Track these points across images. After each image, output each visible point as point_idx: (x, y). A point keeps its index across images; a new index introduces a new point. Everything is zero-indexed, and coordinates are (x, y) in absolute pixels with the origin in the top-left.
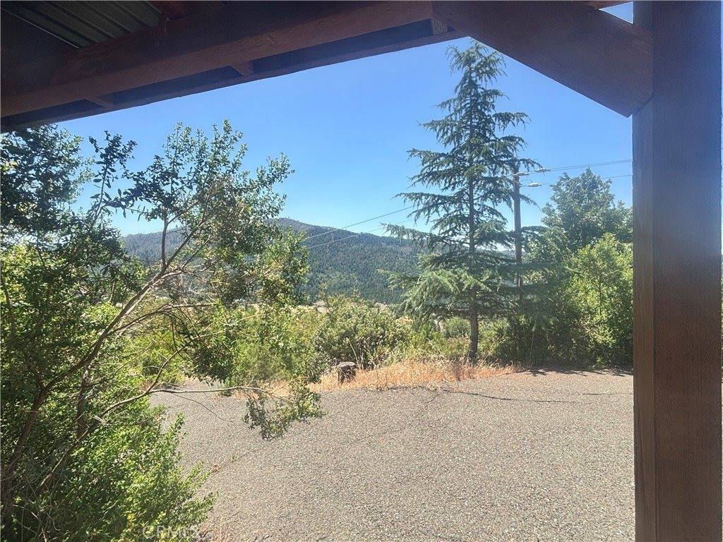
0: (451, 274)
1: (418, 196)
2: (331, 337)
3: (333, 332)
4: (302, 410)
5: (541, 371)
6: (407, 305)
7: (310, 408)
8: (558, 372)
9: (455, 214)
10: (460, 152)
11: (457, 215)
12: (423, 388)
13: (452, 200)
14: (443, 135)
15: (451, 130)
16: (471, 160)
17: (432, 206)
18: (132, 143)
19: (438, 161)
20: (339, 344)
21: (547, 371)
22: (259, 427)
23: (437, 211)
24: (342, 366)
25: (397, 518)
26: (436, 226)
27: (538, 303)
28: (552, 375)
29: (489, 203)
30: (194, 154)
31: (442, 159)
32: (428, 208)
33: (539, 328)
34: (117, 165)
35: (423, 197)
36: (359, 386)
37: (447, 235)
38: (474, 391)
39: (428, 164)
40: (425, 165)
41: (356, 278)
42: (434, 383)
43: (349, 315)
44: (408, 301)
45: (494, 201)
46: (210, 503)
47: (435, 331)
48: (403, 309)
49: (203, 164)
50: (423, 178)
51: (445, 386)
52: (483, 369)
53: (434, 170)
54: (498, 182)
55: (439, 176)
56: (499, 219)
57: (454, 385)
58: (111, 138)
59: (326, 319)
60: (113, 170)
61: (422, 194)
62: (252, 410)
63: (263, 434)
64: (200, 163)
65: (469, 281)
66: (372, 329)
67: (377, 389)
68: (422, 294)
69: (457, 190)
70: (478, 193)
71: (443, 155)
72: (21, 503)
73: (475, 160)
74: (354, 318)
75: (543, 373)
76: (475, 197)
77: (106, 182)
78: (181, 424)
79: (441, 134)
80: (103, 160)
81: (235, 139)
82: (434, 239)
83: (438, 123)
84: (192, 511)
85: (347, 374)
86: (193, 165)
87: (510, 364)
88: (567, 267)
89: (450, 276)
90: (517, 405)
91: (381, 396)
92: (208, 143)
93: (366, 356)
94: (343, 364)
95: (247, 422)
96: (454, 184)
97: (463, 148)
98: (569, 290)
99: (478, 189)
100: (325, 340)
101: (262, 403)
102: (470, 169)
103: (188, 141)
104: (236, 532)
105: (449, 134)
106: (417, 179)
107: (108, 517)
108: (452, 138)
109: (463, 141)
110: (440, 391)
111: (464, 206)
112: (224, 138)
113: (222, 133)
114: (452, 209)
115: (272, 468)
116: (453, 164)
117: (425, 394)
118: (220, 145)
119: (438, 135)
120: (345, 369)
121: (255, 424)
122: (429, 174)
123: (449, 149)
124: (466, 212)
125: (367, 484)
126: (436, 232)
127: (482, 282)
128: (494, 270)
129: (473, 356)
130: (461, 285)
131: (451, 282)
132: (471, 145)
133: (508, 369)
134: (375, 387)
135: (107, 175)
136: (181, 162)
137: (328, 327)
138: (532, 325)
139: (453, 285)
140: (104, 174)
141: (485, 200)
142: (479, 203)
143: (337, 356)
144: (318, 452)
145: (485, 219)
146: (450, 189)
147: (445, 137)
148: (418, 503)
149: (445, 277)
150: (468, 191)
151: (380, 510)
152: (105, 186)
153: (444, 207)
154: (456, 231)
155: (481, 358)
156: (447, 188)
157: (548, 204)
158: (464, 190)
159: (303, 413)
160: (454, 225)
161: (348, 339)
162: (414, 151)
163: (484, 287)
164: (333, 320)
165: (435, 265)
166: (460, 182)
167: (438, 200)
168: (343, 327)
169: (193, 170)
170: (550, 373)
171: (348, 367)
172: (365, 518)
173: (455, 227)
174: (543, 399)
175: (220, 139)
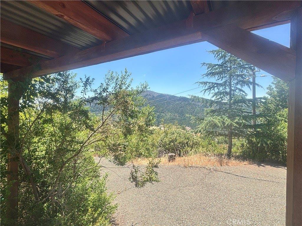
0: (220, 118)
1: (205, 83)
2: (166, 142)
3: (167, 140)
4: (150, 178)
5: (262, 165)
6: (199, 131)
7: (154, 178)
8: (271, 166)
9: (222, 91)
10: (225, 63)
11: (223, 92)
12: (204, 168)
13: (221, 85)
14: (218, 56)
15: (222, 54)
16: (230, 67)
17: (212, 88)
18: (93, 79)
19: (215, 67)
20: (169, 145)
21: (266, 165)
22: (135, 182)
23: (214, 89)
24: (170, 155)
25: (189, 224)
26: (213, 96)
27: (262, 133)
28: (268, 168)
29: (239, 86)
30: (114, 81)
31: (217, 66)
32: (210, 88)
33: (262, 145)
34: (88, 87)
35: (208, 84)
36: (177, 164)
37: (218, 100)
38: (228, 172)
39: (210, 69)
40: (209, 69)
41: (177, 116)
42: (209, 166)
43: (173, 133)
44: (199, 129)
45: (242, 86)
46: (116, 207)
47: (213, 140)
48: (197, 132)
49: (117, 84)
50: (207, 75)
51: (215, 168)
52: (233, 161)
53: (213, 71)
54: (244, 76)
55: (215, 74)
56: (244, 94)
57: (219, 168)
58: (87, 77)
59: (164, 134)
60: (87, 89)
61: (207, 82)
62: (132, 176)
63: (136, 185)
64: (116, 84)
65: (228, 121)
66: (183, 140)
67: (184, 166)
68: (206, 126)
69: (224, 80)
70: (234, 81)
71: (217, 65)
72: (57, 200)
73: (232, 67)
74: (176, 135)
75: (263, 166)
76: (232, 83)
77: (85, 93)
78: (107, 176)
79: (216, 56)
80: (84, 85)
81: (129, 75)
82: (212, 102)
83: (215, 51)
84: (110, 209)
85: (171, 158)
86: (114, 85)
87: (247, 160)
88: (278, 117)
89: (219, 119)
90: (248, 180)
91: (185, 170)
92: (119, 77)
93: (180, 151)
94: (170, 154)
95: (130, 180)
96: (222, 78)
97: (227, 62)
98: (279, 128)
99: (234, 80)
100: (163, 143)
101: (136, 174)
102: (230, 71)
103: (112, 76)
104: (125, 219)
105: (220, 55)
106: (205, 75)
107: (82, 207)
108: (222, 57)
109: (227, 58)
110: (212, 170)
111: (227, 88)
112: (125, 75)
113: (124, 74)
114: (221, 89)
115: (140, 195)
116: (222, 69)
117: (205, 171)
118: (123, 78)
119: (215, 56)
120: (171, 157)
121: (133, 181)
122: (211, 73)
123: (220, 62)
124: (228, 90)
125: (177, 208)
126: (213, 99)
127: (235, 122)
128: (240, 117)
129: (229, 155)
130: (224, 123)
131: (219, 122)
132: (231, 61)
133: (246, 163)
134: (183, 165)
135: (85, 90)
136: (109, 84)
137: (164, 137)
138: (258, 143)
139: (220, 124)
140: (84, 90)
141: (237, 85)
142: (234, 86)
143: (168, 150)
144: (158, 191)
145: (237, 93)
146: (220, 80)
147: (218, 57)
148: (199, 219)
149: (217, 120)
150: (229, 81)
151: (182, 220)
152: (84, 94)
153: (217, 88)
154: (223, 98)
155: (233, 157)
156: (219, 79)
157: (270, 86)
158: (227, 80)
159: (150, 180)
160: (222, 96)
161: (172, 144)
162: (204, 63)
163: (235, 125)
164: (167, 134)
165: (212, 113)
166: (225, 77)
167: (215, 85)
168: (171, 138)
169: (114, 87)
170: (267, 166)
171: (172, 156)
172: (176, 222)
173: (223, 97)
174: (262, 179)
175: (123, 76)
